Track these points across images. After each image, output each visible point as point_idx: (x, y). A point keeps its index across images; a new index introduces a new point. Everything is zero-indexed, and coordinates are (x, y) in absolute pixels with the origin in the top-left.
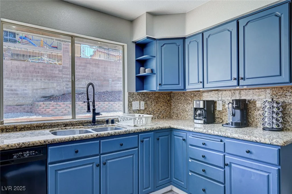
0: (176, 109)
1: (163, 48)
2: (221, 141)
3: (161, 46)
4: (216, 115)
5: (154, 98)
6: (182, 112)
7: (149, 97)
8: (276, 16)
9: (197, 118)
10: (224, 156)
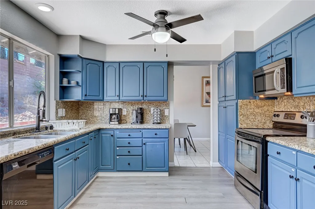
0: (84, 115)
1: (88, 66)
2: (140, 132)
3: (87, 64)
4: (122, 118)
5: (70, 106)
6: (92, 118)
7: (68, 105)
8: (162, 67)
9: (113, 120)
10: (142, 139)
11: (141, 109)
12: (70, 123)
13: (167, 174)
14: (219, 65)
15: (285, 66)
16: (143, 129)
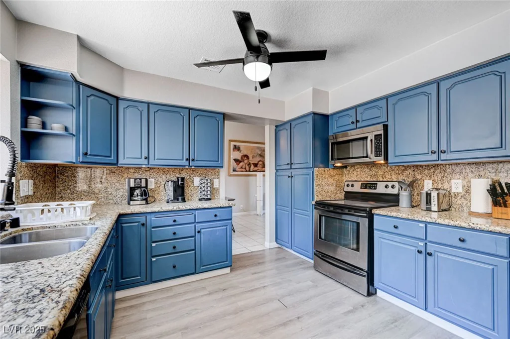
0: (69, 191)
1: (89, 99)
3: (88, 96)
5: (41, 174)
7: (38, 172)
8: (216, 120)
9: (135, 198)
10: (195, 226)
11: (183, 179)
12: (65, 210)
13: (228, 270)
14: (276, 126)
15: (382, 132)
16: (197, 209)
